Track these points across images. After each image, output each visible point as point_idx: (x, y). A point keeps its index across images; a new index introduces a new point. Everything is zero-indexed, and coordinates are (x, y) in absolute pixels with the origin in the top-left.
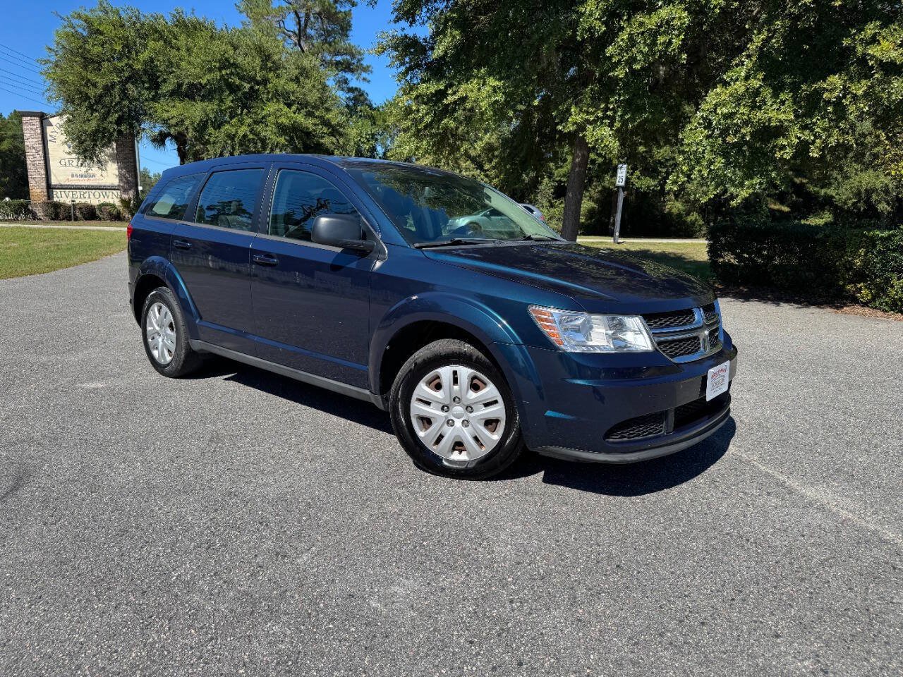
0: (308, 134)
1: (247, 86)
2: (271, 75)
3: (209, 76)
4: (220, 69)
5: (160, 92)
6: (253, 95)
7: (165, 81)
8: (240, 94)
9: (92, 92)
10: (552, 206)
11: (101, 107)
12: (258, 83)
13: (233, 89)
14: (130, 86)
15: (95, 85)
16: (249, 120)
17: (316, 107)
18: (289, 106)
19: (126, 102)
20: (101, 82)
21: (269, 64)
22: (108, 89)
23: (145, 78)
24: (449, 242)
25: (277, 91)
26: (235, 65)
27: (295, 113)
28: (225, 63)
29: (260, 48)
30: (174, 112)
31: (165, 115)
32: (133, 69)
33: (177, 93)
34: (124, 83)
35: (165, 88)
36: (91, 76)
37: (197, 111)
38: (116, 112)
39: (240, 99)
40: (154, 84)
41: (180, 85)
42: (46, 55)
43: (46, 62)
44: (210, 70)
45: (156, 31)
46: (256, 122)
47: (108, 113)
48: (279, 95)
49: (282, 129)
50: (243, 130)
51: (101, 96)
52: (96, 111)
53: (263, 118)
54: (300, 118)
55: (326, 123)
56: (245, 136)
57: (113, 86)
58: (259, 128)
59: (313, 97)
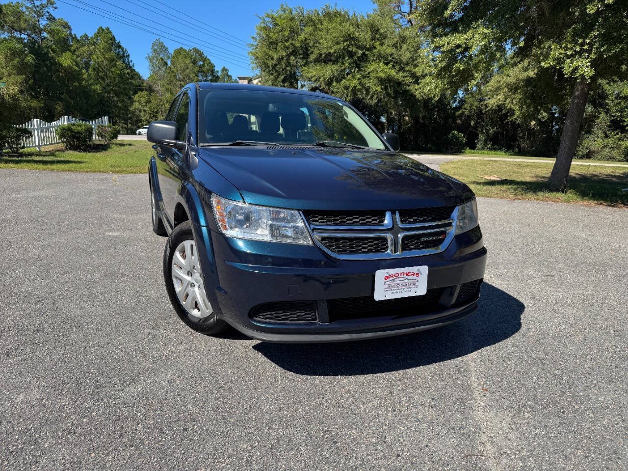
0: (399, 84)
1: (360, 52)
2: (378, 43)
3: (337, 47)
4: (344, 42)
5: (309, 60)
6: (364, 58)
7: (312, 52)
8: (355, 58)
9: (270, 63)
10: (607, 136)
11: (274, 71)
12: (368, 50)
13: (351, 55)
14: (292, 58)
15: (272, 59)
16: (359, 76)
17: (407, 64)
18: (387, 64)
19: (288, 68)
20: (276, 56)
21: (377, 36)
22: (280, 60)
23: (301, 52)
24: (231, 143)
25: (380, 55)
26: (354, 38)
27: (390, 69)
28: (348, 38)
29: (372, 25)
30: (314, 73)
31: (309, 75)
32: (295, 46)
33: (319, 60)
34: (288, 56)
35: (312, 57)
36: (271, 53)
37: (328, 70)
38: (283, 74)
39: (355, 62)
40: (306, 55)
41: (321, 55)
42: (252, 42)
43: (252, 45)
44: (338, 43)
45: (312, 21)
46: (364, 77)
47: (278, 76)
48: (380, 57)
49: (381, 81)
50: (354, 83)
51: (276, 65)
52: (272, 74)
53: (369, 73)
54: (393, 72)
55: (413, 75)
56: (355, 87)
57: (283, 58)
58: (366, 81)
59: (406, 56)
